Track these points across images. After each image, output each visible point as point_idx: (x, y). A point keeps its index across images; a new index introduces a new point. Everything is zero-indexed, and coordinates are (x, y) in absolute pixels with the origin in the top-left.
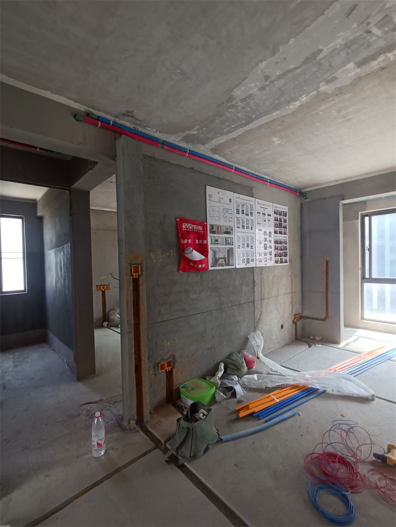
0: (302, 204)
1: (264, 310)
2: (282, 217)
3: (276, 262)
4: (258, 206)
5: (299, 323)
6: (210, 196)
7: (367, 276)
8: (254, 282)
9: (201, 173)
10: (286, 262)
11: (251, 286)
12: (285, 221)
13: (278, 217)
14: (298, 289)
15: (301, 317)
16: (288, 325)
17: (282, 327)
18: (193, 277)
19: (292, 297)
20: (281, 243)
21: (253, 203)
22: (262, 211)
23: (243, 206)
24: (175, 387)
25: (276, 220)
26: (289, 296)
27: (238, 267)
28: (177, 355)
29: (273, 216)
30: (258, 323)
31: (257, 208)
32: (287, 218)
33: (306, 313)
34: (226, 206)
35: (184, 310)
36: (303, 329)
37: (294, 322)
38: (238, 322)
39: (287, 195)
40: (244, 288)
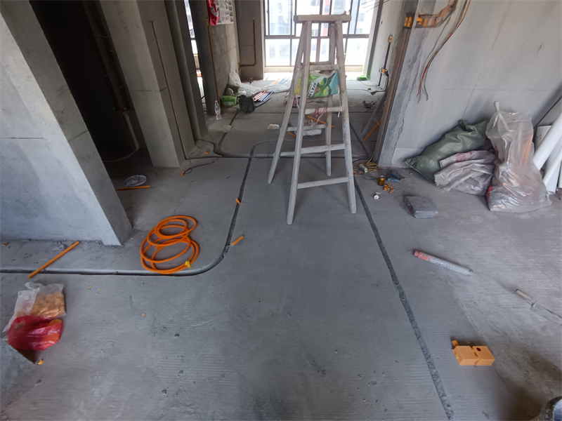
7: (267, 34)
8: (226, 35)
11: (226, 39)
14: (238, 43)
15: (240, 66)
18: (213, 30)
27: (222, 24)
30: (230, 67)
33: (243, 63)
38: (225, 64)
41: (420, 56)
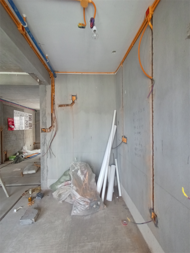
0: (35, 113)
1: (26, 141)
2: (31, 117)
3: (29, 128)
4: (25, 114)
5: (35, 145)
6: (15, 112)
8: (24, 133)
9: (13, 107)
10: (32, 128)
11: (23, 134)
12: (31, 118)
13: (30, 117)
14: (35, 136)
15: (35, 143)
16: (32, 145)
17: (31, 145)
18: (11, 132)
19: (33, 138)
20: (30, 123)
21: (24, 113)
22: (26, 115)
23: (22, 114)
24: (7, 157)
25: (29, 117)
26: (32, 137)
27: (20, 129)
28: (8, 150)
29: (29, 116)
30: (25, 144)
31: (25, 115)
32: (32, 117)
34: (18, 115)
35: (9, 139)
36: (36, 146)
37: (34, 145)
38: (20, 143)
39: (32, 111)
40: (22, 135)
41: (46, 141)
